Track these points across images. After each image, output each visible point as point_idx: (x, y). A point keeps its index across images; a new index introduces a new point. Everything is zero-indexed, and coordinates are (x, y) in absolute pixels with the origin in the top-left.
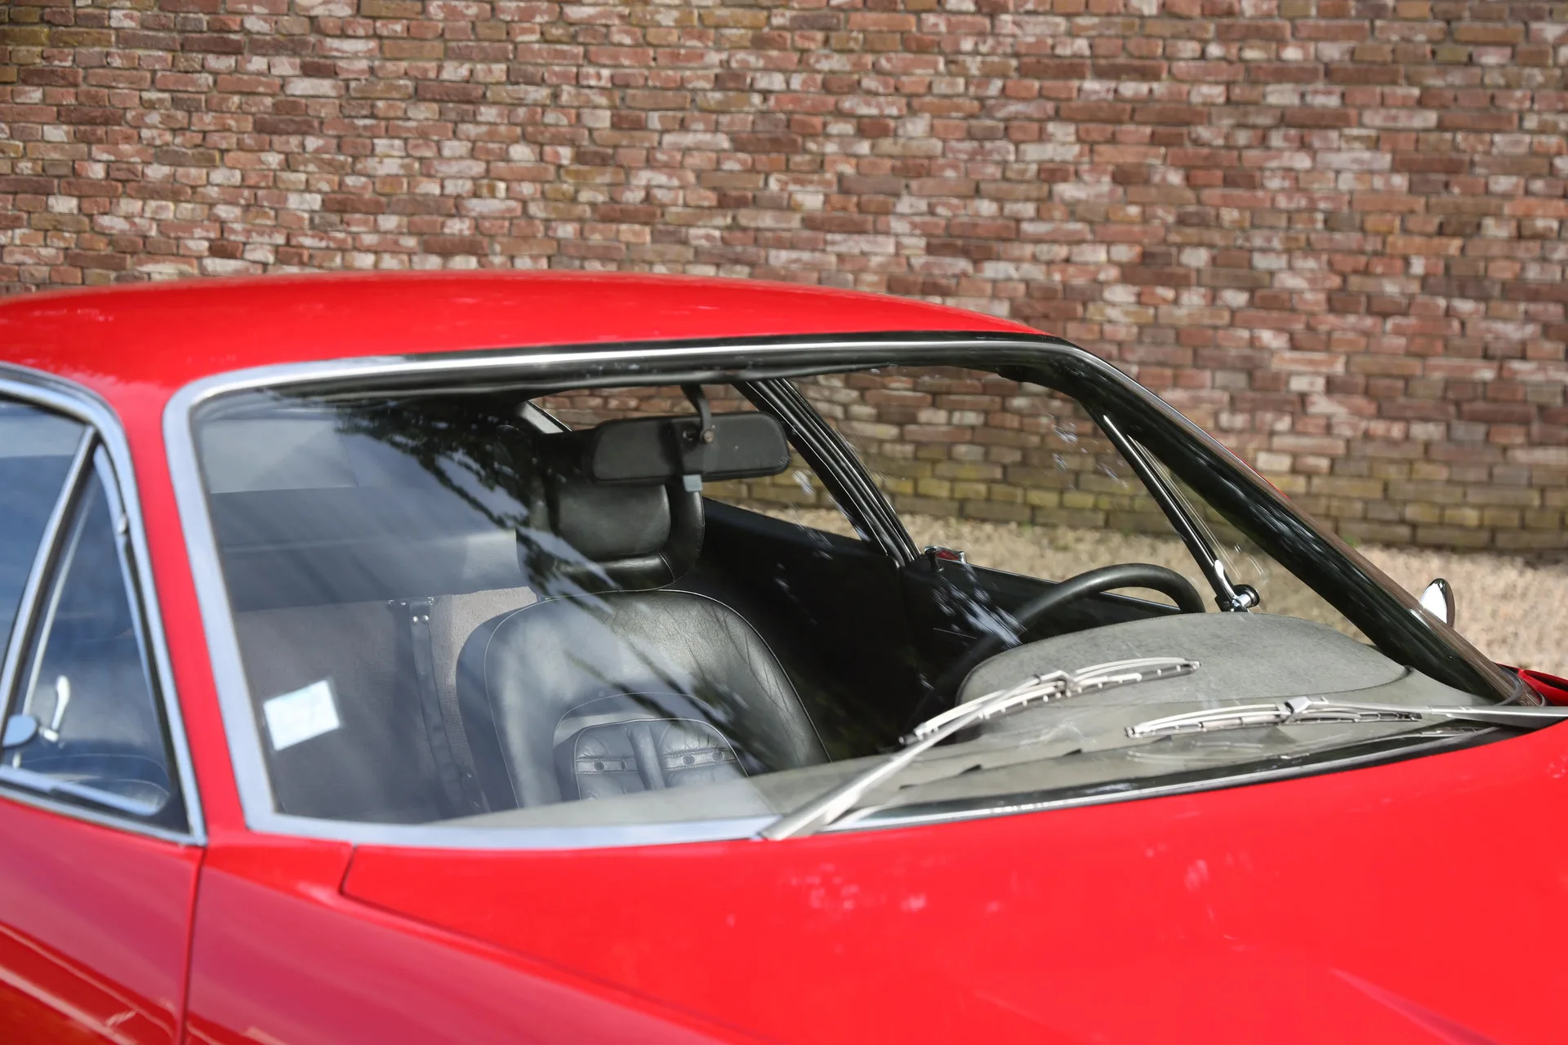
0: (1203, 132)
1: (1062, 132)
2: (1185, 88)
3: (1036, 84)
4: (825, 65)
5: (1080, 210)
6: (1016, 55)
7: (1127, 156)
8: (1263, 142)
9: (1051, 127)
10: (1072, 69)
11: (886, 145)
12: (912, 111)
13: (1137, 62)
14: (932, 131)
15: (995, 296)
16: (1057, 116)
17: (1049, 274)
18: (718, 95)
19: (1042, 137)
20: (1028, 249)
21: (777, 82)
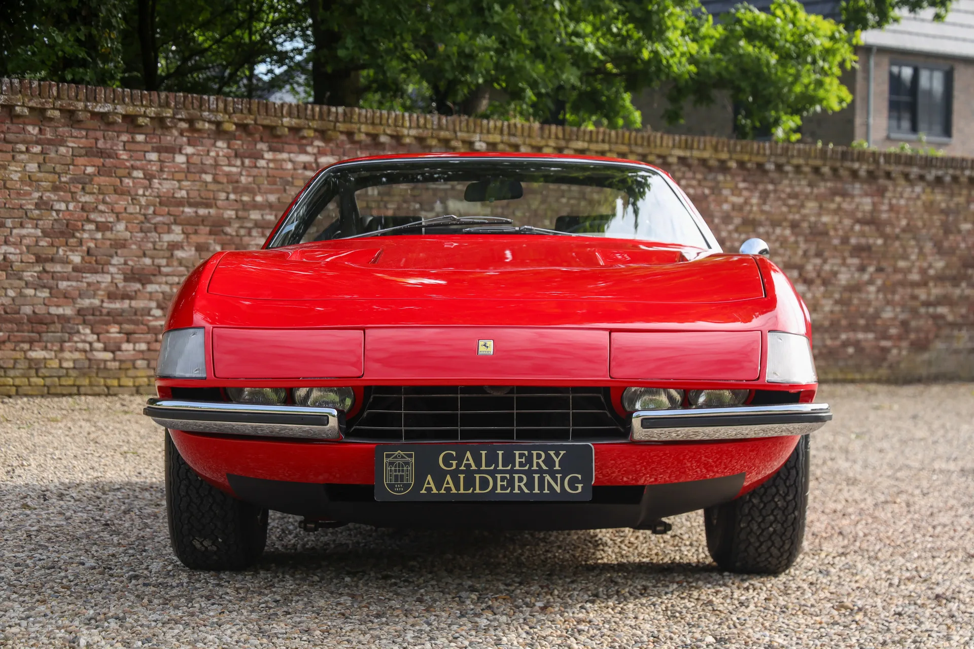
0: (228, 230)
1: (177, 229)
2: (221, 211)
3: (167, 209)
4: (83, 199)
5: (184, 262)
6: (159, 196)
7: (201, 239)
8: (249, 234)
9: (173, 227)
10: (180, 203)
11: (108, 234)
12: (118, 219)
13: (205, 201)
14: (127, 229)
15: (150, 299)
16: (175, 223)
17: (171, 289)
18: (37, 212)
19: (169, 231)
20: (164, 279)
21: (63, 206)
